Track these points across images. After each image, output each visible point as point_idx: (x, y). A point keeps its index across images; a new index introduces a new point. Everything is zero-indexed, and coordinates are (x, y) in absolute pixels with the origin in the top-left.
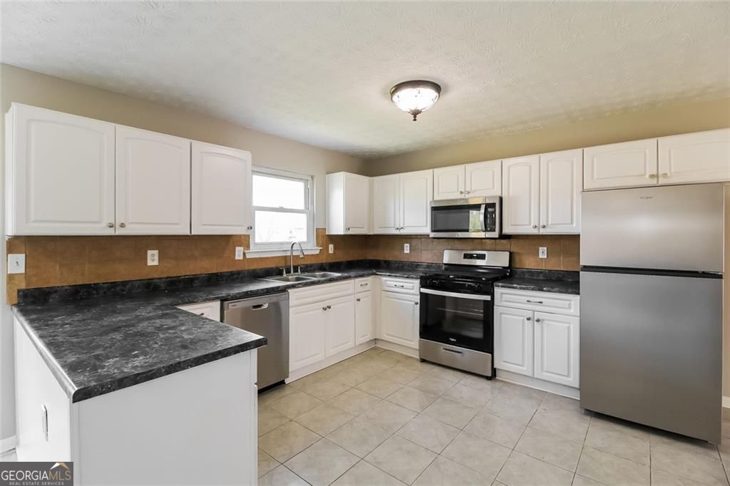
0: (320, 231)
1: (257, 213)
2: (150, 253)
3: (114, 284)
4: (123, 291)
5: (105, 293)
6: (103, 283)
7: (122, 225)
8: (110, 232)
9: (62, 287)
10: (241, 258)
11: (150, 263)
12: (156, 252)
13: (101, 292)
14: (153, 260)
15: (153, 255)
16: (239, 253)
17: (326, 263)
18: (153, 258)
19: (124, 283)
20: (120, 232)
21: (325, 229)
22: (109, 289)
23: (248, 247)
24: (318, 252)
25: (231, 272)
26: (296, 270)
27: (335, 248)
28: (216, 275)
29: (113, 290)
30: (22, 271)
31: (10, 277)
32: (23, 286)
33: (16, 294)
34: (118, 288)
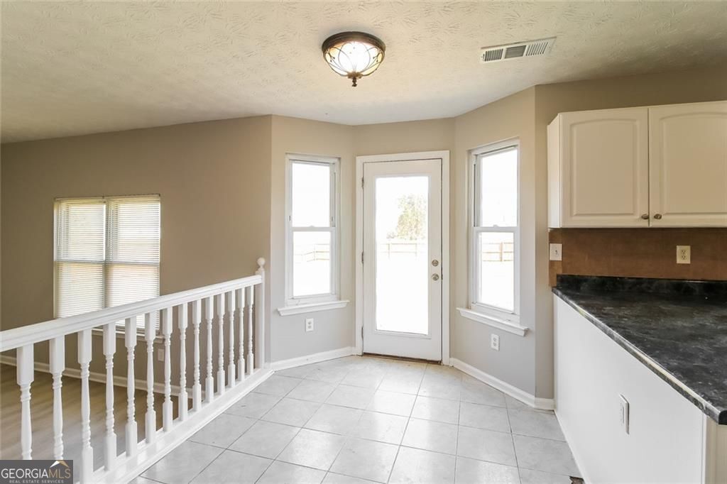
2: (679, 248)
4: (649, 288)
5: (630, 288)
6: (629, 278)
7: (658, 217)
8: (644, 224)
9: (591, 276)
11: (679, 261)
12: (687, 248)
14: (683, 258)
15: (683, 252)
18: (683, 255)
19: (651, 281)
20: (655, 224)
22: (634, 284)
29: (638, 286)
30: (560, 258)
31: (552, 263)
32: (560, 272)
33: (555, 278)
34: (644, 286)
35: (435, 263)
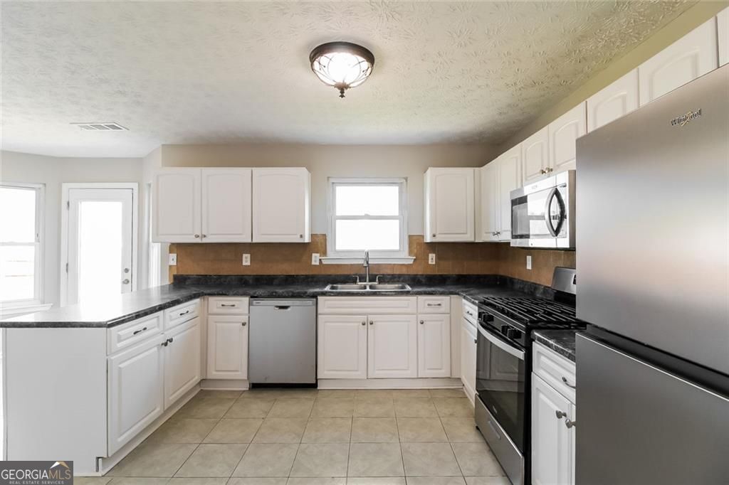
0: (415, 238)
1: (338, 222)
2: (244, 255)
3: (220, 277)
7: (205, 236)
10: (318, 263)
11: (244, 264)
12: (249, 256)
13: (213, 280)
14: (246, 261)
15: (246, 258)
16: (316, 259)
17: (422, 275)
18: (246, 260)
21: (423, 236)
22: (217, 279)
23: (324, 253)
24: (411, 262)
25: (306, 275)
26: (372, 280)
27: (438, 258)
28: (292, 276)
30: (175, 264)
31: (170, 266)
32: (175, 273)
33: (172, 277)
34: (222, 280)
35: (127, 270)
